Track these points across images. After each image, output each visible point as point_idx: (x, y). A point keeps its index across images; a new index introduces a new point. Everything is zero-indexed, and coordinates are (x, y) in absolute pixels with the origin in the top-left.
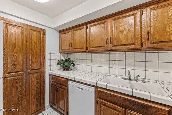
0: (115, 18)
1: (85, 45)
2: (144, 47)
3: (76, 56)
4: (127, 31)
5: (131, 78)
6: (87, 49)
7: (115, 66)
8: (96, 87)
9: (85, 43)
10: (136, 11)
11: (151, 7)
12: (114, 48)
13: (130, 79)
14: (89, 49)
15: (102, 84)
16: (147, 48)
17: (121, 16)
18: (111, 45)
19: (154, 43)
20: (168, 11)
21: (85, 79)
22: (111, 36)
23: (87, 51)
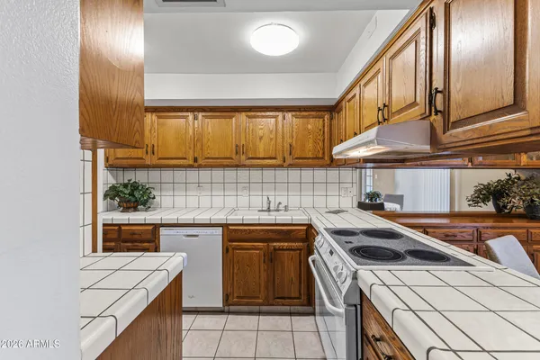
0: (250, 114)
1: (191, 152)
2: (288, 162)
4: (265, 140)
5: (271, 209)
6: (195, 160)
7: (246, 193)
8: (225, 226)
9: (190, 148)
10: (277, 113)
11: (294, 113)
12: (248, 162)
13: (269, 210)
14: (200, 161)
15: (235, 218)
16: (290, 165)
17: (259, 114)
18: (243, 157)
19: (296, 158)
20: (308, 123)
22: (243, 142)
23: (196, 164)
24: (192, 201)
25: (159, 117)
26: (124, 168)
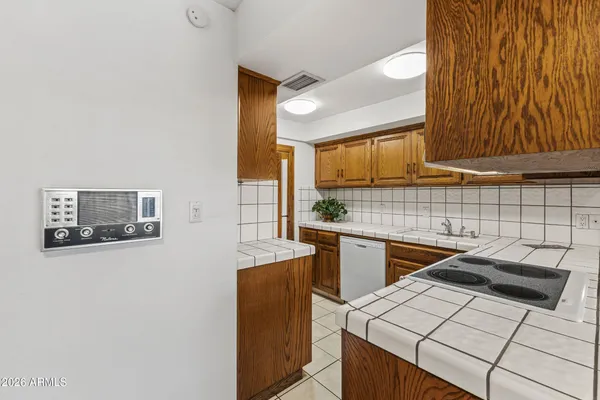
0: (421, 131)
1: (369, 174)
2: (467, 179)
3: (348, 193)
6: (372, 181)
7: (427, 213)
8: (387, 241)
9: (368, 170)
12: (419, 181)
14: (376, 182)
15: (396, 235)
18: (414, 176)
21: (369, 231)
22: (414, 161)
23: (372, 184)
24: (376, 217)
25: (346, 147)
26: (329, 189)
